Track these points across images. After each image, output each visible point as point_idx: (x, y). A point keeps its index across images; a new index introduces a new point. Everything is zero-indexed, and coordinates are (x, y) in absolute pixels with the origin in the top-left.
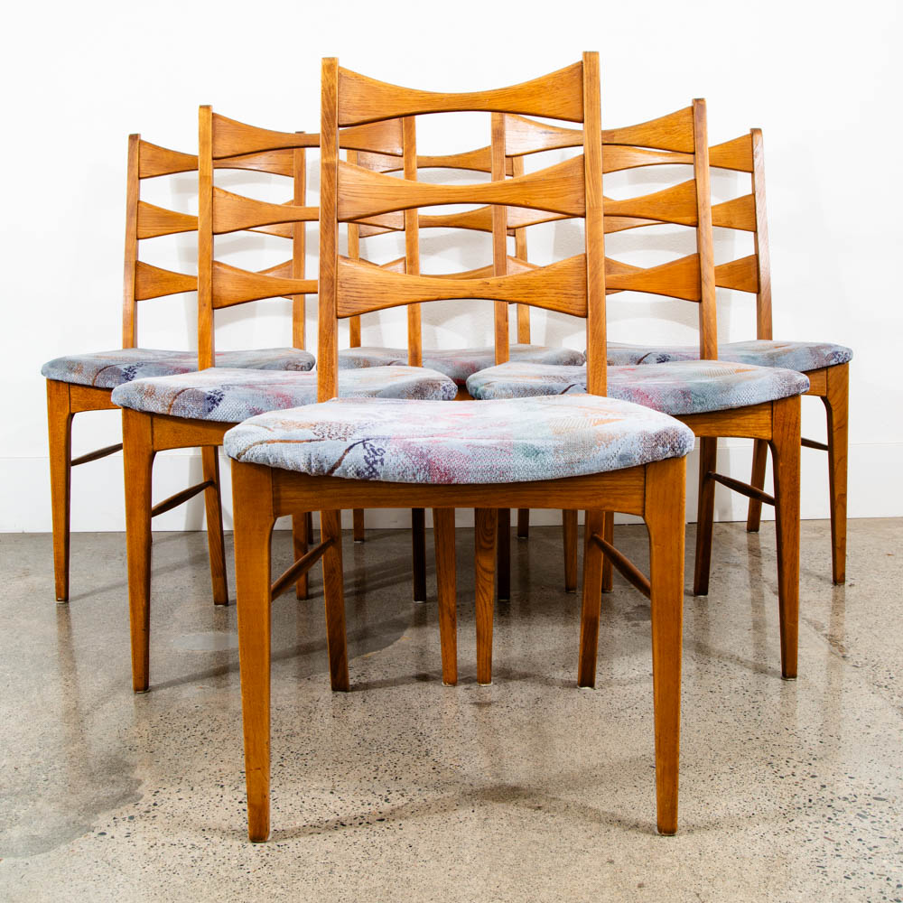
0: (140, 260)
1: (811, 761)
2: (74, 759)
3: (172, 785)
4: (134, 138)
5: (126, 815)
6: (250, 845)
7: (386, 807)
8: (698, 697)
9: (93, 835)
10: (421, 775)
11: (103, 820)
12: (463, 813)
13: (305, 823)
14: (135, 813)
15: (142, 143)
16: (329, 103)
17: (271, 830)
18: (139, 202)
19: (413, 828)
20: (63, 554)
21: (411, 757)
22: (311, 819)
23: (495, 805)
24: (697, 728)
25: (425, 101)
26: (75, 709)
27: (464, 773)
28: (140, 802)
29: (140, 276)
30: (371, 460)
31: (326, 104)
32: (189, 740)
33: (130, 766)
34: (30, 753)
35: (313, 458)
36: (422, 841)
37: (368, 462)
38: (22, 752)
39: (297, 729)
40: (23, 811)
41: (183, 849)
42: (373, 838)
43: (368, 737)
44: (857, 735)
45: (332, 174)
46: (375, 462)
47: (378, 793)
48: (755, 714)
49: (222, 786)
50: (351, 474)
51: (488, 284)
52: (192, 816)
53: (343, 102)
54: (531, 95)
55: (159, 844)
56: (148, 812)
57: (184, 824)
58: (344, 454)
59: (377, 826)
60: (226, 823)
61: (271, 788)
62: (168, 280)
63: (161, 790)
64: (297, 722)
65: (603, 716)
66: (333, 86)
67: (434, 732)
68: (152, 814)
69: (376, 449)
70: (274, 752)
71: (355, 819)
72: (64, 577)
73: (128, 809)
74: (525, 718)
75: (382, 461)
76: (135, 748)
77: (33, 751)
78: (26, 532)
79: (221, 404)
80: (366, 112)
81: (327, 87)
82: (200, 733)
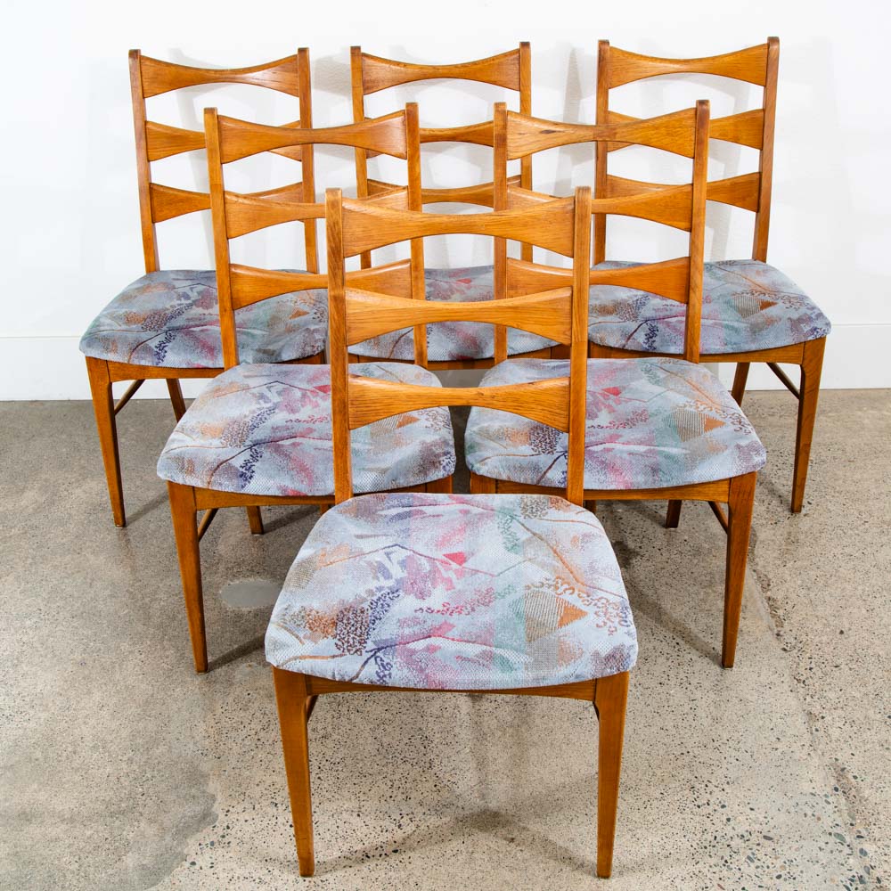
0: (153, 182)
1: (725, 786)
2: (161, 767)
3: (239, 803)
4: (134, 54)
5: (208, 842)
6: (301, 879)
7: (399, 835)
8: (649, 691)
9: (187, 864)
10: (425, 795)
11: (191, 846)
12: (455, 844)
13: (340, 854)
14: (214, 838)
15: (142, 58)
16: (334, 239)
17: (316, 862)
18: (146, 122)
19: (419, 863)
20: (117, 492)
21: (419, 769)
22: (344, 849)
23: (481, 835)
24: (643, 737)
25: (425, 226)
26: (152, 696)
27: (458, 792)
28: (217, 824)
29: (155, 199)
30: (382, 674)
31: (331, 239)
32: (246, 742)
33: (205, 776)
34: (125, 758)
35: (336, 673)
36: (425, 878)
37: (379, 676)
38: (120, 757)
39: (329, 729)
40: (132, 835)
41: (253, 883)
42: (390, 874)
43: (386, 740)
44: (767, 751)
45: (340, 306)
46: (385, 676)
47: (393, 817)
48: (691, 717)
49: (276, 804)
50: (366, 682)
51: (482, 394)
52: (257, 842)
53: (348, 236)
54: (525, 225)
55: (236, 878)
56: (223, 837)
57: (251, 853)
58: (361, 670)
59: (394, 859)
60: (282, 851)
61: (313, 810)
62: (182, 201)
63: (231, 808)
64: (329, 716)
65: (571, 716)
66: (337, 223)
67: (437, 735)
68: (226, 840)
69: (385, 663)
70: (312, 759)
71: (377, 849)
72: (120, 510)
73: (208, 835)
74: (509, 719)
75: (390, 674)
76: (205, 752)
77: (127, 756)
78: (71, 399)
79: (253, 481)
80: (368, 242)
81: (332, 224)
82: (253, 732)
